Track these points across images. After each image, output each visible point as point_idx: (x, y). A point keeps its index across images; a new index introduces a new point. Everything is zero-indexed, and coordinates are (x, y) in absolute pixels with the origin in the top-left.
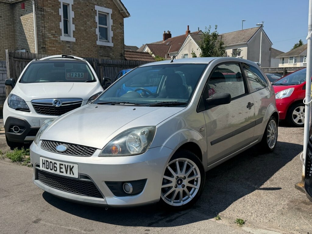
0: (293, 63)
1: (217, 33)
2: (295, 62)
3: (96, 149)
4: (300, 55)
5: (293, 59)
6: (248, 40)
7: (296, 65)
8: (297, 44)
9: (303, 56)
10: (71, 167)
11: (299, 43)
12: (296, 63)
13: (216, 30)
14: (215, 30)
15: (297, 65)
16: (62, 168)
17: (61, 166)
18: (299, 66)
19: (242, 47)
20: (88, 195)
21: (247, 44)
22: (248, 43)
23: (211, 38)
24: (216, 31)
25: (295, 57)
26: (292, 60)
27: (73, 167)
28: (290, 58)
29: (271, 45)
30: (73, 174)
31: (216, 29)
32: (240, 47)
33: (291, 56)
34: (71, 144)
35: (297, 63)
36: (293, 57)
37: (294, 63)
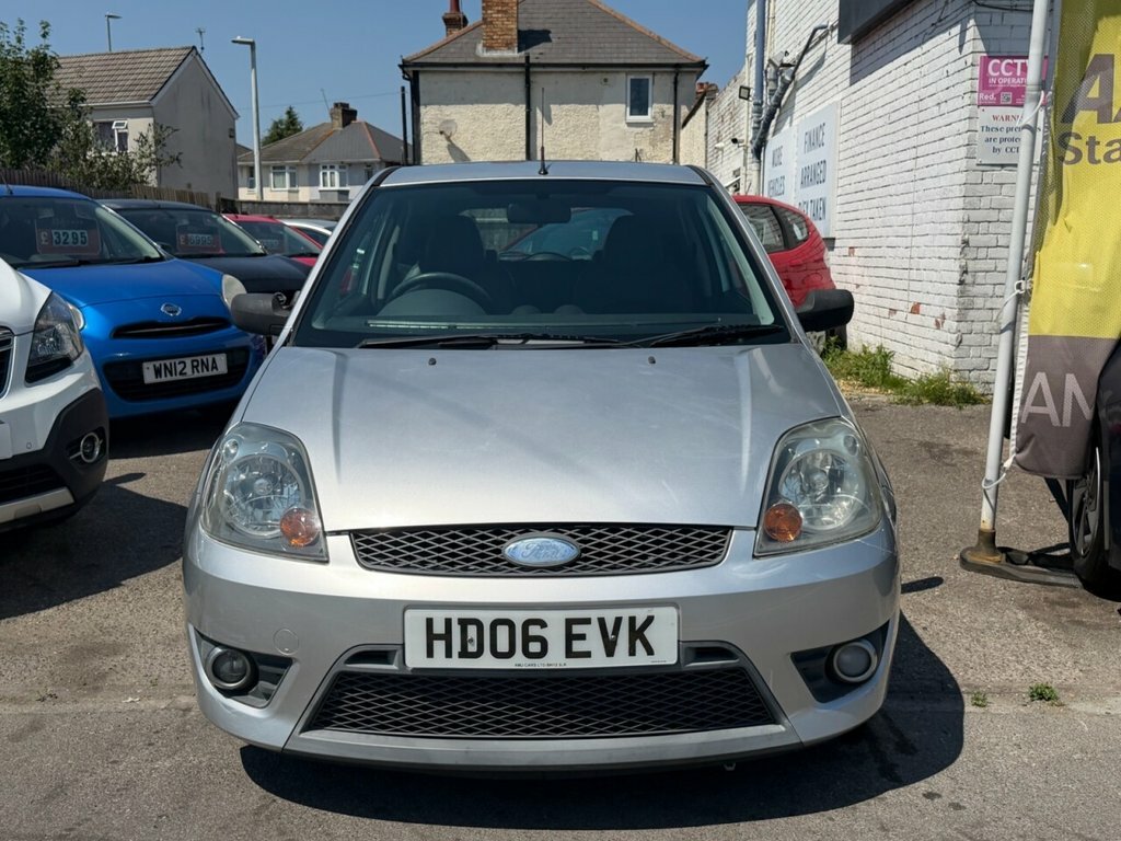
0: (284, 187)
1: (49, 53)
2: (293, 184)
3: (727, 529)
4: (305, 161)
5: (284, 173)
6: (154, 92)
7: (295, 195)
8: (281, 122)
9: (318, 165)
10: (639, 624)
11: (285, 117)
12: (295, 189)
13: (47, 42)
14: (43, 42)
15: (300, 194)
16: (582, 637)
17: (577, 629)
18: (306, 200)
19: (132, 118)
20: (703, 726)
21: (151, 107)
22: (154, 103)
23: (29, 71)
24: (47, 47)
25: (291, 168)
26: (281, 177)
27: (650, 620)
28: (274, 168)
29: (234, 119)
30: (650, 651)
31: (44, 36)
32: (126, 117)
33: (278, 163)
34: (585, 528)
35: (300, 188)
36: (282, 167)
37: (288, 188)
